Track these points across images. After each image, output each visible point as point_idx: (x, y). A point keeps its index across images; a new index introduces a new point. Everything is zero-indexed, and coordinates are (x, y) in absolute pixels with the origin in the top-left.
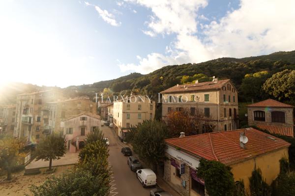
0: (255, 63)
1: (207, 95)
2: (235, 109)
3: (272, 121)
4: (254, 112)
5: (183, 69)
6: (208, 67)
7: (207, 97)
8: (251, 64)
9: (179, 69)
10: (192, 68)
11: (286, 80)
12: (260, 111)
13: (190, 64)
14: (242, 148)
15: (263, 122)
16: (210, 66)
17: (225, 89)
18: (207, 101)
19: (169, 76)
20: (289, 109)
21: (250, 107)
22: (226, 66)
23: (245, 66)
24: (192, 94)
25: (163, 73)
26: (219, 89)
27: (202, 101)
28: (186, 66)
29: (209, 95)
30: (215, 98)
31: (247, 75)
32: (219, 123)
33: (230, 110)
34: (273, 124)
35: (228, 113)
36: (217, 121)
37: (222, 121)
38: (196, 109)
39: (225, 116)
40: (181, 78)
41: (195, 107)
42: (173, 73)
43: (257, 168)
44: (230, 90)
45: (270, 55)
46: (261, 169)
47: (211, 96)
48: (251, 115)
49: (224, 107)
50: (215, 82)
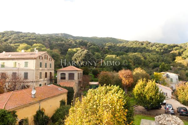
0: (79, 41)
1: (26, 62)
2: (51, 73)
3: (69, 79)
4: (61, 74)
5: (26, 37)
6: (49, 39)
7: (26, 64)
8: (77, 42)
9: (21, 36)
10: (34, 38)
11: (82, 54)
12: (63, 74)
13: (34, 33)
14: (32, 98)
15: (65, 80)
16: (50, 38)
17: (42, 59)
18: (26, 67)
19: (8, 42)
20: (76, 71)
21: (58, 71)
22: (62, 41)
23: (73, 43)
24: (14, 61)
25: (3, 37)
26: (35, 58)
27: (22, 67)
28: (30, 35)
29: (28, 62)
30: (32, 65)
31: (69, 49)
32: (34, 83)
33: (46, 73)
34: (69, 80)
35: (43, 75)
36: (33, 82)
37: (36, 82)
38: (17, 73)
39: (41, 78)
40: (19, 45)
41: (17, 72)
42: (14, 39)
43: (41, 108)
44: (47, 59)
45: (91, 38)
46: (45, 108)
47: (29, 63)
48: (59, 76)
49: (41, 71)
50: (36, 53)
